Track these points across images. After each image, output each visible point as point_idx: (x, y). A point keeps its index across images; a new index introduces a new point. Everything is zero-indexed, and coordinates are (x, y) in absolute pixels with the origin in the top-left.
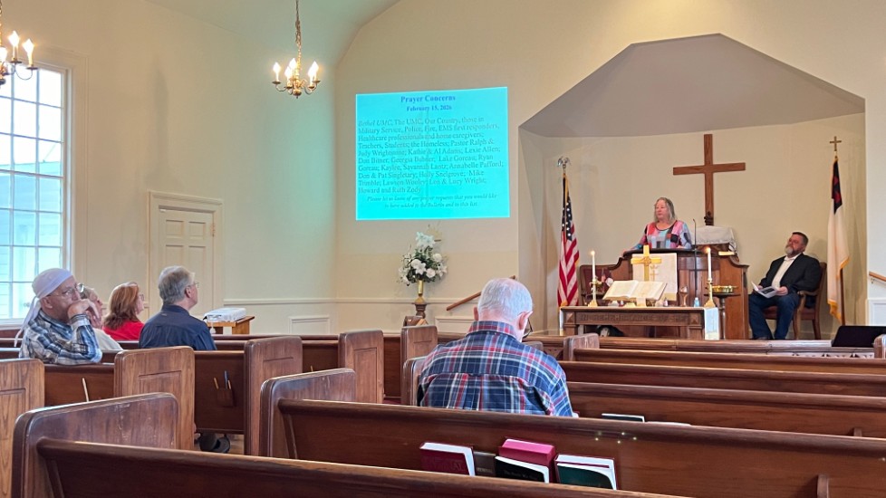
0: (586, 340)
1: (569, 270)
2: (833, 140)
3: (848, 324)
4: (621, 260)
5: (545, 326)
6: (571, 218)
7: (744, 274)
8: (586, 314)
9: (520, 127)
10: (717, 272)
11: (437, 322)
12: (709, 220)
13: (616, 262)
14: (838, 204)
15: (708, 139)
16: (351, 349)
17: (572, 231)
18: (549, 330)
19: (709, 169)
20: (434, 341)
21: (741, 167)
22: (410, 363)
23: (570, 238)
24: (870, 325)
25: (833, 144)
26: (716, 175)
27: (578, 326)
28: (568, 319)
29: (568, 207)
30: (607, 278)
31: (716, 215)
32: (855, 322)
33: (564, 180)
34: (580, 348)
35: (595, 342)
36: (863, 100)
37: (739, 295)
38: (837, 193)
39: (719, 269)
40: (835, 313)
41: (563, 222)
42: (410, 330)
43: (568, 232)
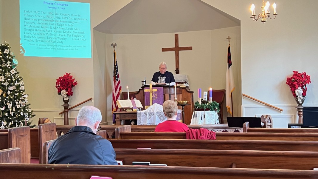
0: (125, 128)
1: (117, 95)
2: (228, 37)
3: (234, 117)
4: (140, 90)
5: (106, 120)
6: (118, 71)
7: (192, 95)
8: (125, 115)
9: (93, 29)
10: (181, 95)
11: (54, 119)
12: (177, 72)
13: (138, 91)
14: (230, 65)
15: (176, 36)
16: (15, 136)
17: (118, 76)
18: (108, 122)
19: (177, 49)
20: (55, 130)
21: (190, 48)
22: (46, 144)
23: (117, 80)
24: (243, 117)
25: (228, 39)
26: (180, 52)
27: (121, 120)
28: (116, 117)
29: (116, 66)
30: (134, 98)
31: (180, 69)
32: (237, 116)
33: (114, 53)
34: (123, 132)
35: (129, 129)
36: (240, 21)
37: (190, 105)
38: (230, 60)
39: (181, 93)
40: (229, 112)
41: (114, 73)
42: (43, 125)
43: (116, 77)
